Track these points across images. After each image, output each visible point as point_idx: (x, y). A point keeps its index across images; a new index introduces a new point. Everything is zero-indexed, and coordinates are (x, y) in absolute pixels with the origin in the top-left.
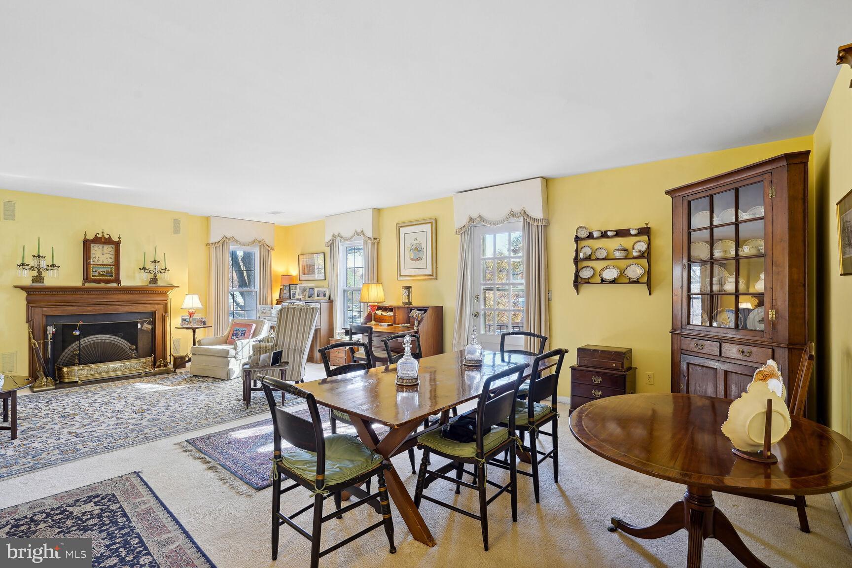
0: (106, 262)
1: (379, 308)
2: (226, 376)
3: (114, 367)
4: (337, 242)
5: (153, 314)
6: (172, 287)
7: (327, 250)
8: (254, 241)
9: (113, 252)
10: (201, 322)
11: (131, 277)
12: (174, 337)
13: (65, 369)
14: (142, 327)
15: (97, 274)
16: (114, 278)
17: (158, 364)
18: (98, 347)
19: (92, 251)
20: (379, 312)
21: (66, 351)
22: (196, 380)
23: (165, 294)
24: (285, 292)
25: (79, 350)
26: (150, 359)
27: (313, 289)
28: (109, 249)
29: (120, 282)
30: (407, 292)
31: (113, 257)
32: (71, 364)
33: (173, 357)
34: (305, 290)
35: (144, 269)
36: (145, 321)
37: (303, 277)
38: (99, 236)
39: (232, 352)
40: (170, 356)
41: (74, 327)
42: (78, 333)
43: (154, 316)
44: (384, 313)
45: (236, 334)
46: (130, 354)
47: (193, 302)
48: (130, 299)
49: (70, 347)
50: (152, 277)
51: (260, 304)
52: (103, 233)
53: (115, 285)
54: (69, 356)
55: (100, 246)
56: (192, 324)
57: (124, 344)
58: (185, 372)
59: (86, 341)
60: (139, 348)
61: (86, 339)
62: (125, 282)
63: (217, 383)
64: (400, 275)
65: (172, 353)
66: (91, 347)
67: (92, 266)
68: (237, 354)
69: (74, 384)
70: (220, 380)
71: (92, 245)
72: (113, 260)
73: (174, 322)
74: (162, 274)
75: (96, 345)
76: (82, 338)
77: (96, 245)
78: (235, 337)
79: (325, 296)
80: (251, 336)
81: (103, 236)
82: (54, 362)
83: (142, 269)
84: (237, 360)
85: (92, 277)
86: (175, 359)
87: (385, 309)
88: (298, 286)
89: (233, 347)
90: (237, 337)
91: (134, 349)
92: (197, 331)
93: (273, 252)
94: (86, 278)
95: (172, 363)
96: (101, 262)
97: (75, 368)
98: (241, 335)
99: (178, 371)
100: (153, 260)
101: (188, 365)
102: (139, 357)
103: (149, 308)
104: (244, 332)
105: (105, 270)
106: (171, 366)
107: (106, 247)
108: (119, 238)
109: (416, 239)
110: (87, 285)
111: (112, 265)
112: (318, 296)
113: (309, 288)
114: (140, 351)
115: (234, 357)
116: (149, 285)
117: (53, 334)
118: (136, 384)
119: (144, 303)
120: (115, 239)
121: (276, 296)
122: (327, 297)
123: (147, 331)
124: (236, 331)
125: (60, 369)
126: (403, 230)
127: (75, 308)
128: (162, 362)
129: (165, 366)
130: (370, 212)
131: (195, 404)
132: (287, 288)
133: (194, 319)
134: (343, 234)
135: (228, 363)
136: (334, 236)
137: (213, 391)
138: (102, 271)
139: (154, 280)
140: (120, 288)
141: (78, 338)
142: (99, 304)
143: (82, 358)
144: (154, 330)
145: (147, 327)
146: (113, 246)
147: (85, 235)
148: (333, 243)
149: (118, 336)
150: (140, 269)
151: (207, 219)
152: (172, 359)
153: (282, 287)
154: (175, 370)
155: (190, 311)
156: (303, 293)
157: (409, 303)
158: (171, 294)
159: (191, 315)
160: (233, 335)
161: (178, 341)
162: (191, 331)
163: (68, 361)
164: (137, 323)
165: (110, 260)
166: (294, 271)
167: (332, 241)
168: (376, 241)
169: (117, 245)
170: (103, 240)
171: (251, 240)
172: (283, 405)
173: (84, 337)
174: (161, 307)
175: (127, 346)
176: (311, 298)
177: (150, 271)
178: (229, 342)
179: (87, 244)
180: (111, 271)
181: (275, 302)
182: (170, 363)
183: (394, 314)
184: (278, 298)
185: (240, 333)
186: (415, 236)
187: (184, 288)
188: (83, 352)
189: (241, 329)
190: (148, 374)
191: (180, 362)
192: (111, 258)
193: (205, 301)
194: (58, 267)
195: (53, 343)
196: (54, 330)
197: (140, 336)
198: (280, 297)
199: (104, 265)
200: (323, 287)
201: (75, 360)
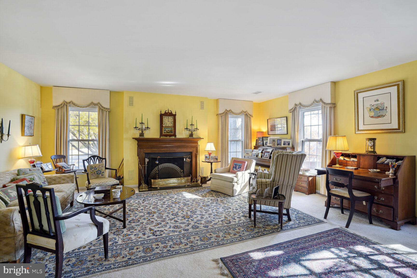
0: (170, 125)
1: (343, 155)
2: (231, 194)
3: (173, 181)
4: (298, 109)
5: (191, 153)
6: (200, 138)
7: (290, 116)
8: (242, 112)
9: (173, 120)
10: (215, 158)
11: (181, 134)
12: (201, 166)
13: (152, 180)
14: (186, 160)
15: (166, 132)
16: (173, 134)
17: (193, 180)
18: (166, 170)
19: (164, 120)
20: (342, 158)
21: (153, 171)
22: (214, 194)
23: (197, 143)
24: (259, 141)
25: (158, 171)
26: (190, 178)
27: (280, 140)
28: (171, 119)
29: (176, 136)
30: (372, 143)
31: (173, 123)
32: (155, 178)
33: (201, 177)
34: (274, 141)
35: (187, 129)
36: (187, 157)
37: (271, 133)
38: (167, 112)
39: (235, 179)
40: (199, 176)
41: (156, 159)
42: (158, 162)
43: (191, 154)
44: (347, 159)
45: (235, 167)
46: (180, 174)
47: (210, 147)
48: (180, 145)
49: (154, 169)
50: (191, 133)
51: (245, 148)
52: (168, 110)
53: (174, 137)
54: (154, 174)
55: (167, 117)
56: (211, 159)
57: (178, 169)
58: (207, 187)
59: (161, 166)
60: (184, 172)
61: (161, 165)
62: (178, 136)
63: (227, 198)
64: (358, 129)
65: (200, 175)
66: (163, 169)
67: (164, 128)
68: (238, 180)
69: (156, 189)
70: (228, 196)
71: (164, 117)
72: (173, 124)
73: (201, 158)
74: (195, 132)
75: (165, 168)
76: (159, 165)
77: (165, 117)
78: (235, 169)
79: (289, 144)
80: (244, 169)
81: (168, 112)
82: (148, 177)
83: (186, 129)
84: (238, 184)
85: (164, 134)
86: (201, 179)
87: (348, 156)
88: (269, 138)
89: (235, 175)
90: (236, 169)
91: (182, 172)
92: (213, 163)
93: (252, 118)
94: (161, 134)
95: (200, 180)
96: (167, 126)
97: (157, 181)
98: (239, 168)
99: (204, 185)
100: (191, 124)
101: (209, 182)
102: (184, 177)
103: (189, 150)
104: (240, 166)
105: (169, 130)
106: (199, 182)
107: (170, 117)
108: (176, 112)
109: (378, 100)
110: (161, 137)
111: (172, 127)
112: (284, 144)
113: (277, 140)
114: (185, 173)
115: (236, 182)
116: (189, 137)
117: (148, 162)
118: (183, 192)
119: (187, 147)
120: (174, 113)
121: (254, 144)
122: (291, 146)
123: (188, 163)
124: (235, 165)
125: (151, 181)
126: (361, 96)
127: (156, 149)
128: (195, 180)
129: (197, 181)
130: (329, 85)
131: (218, 216)
132: (261, 139)
133: (212, 157)
134: (303, 103)
135: (233, 186)
136: (296, 105)
137: (226, 205)
138: (168, 130)
139: (191, 135)
140: (176, 139)
141: (158, 165)
142: (166, 147)
143: (159, 175)
144: (191, 162)
145: (188, 160)
146: (173, 117)
147: (161, 112)
148: (295, 110)
149: (175, 165)
150: (185, 129)
151: (217, 101)
152: (200, 178)
153: (257, 139)
154: (202, 185)
155: (209, 152)
156: (273, 142)
157: (374, 152)
158: (200, 143)
159: (210, 154)
160: (233, 168)
161: (203, 168)
162: (210, 163)
163: (154, 176)
164: (184, 158)
165: (171, 124)
166: (264, 129)
167: (294, 109)
168: (334, 106)
169: (174, 116)
170: (168, 114)
171: (240, 111)
172: (281, 229)
173: (161, 164)
174: (195, 149)
175: (179, 170)
176: (279, 146)
177: (190, 130)
178: (231, 171)
179: (161, 116)
180: (172, 130)
181: (253, 148)
182: (199, 180)
183: (358, 160)
184: (255, 145)
185: (238, 167)
186: (376, 98)
187: (206, 139)
188: (160, 172)
189: (239, 164)
190: (189, 186)
191: (204, 180)
192: (172, 123)
193: (216, 146)
194: (150, 128)
195: (148, 167)
196: (148, 160)
197: (185, 165)
198: (256, 145)
199: (169, 127)
200: (287, 139)
201: (156, 176)
